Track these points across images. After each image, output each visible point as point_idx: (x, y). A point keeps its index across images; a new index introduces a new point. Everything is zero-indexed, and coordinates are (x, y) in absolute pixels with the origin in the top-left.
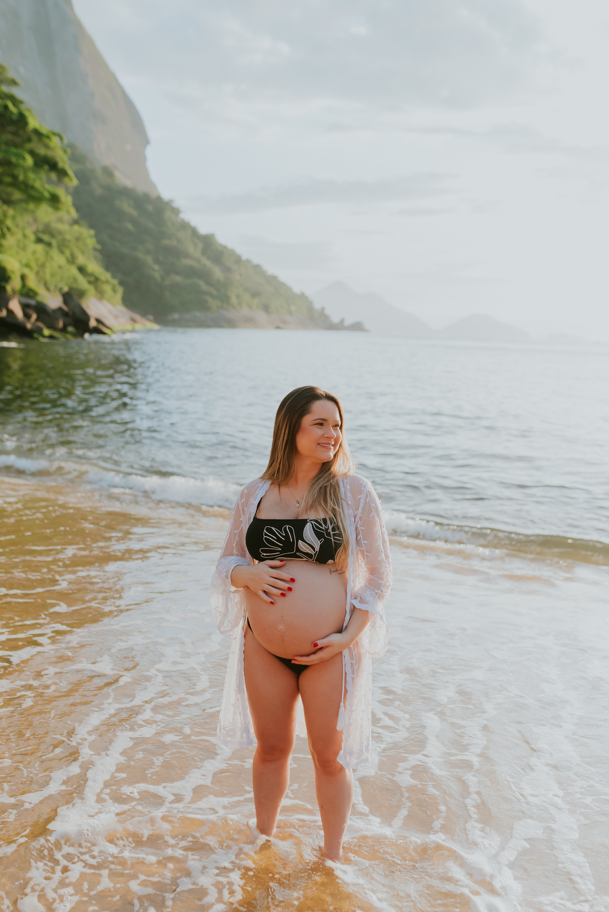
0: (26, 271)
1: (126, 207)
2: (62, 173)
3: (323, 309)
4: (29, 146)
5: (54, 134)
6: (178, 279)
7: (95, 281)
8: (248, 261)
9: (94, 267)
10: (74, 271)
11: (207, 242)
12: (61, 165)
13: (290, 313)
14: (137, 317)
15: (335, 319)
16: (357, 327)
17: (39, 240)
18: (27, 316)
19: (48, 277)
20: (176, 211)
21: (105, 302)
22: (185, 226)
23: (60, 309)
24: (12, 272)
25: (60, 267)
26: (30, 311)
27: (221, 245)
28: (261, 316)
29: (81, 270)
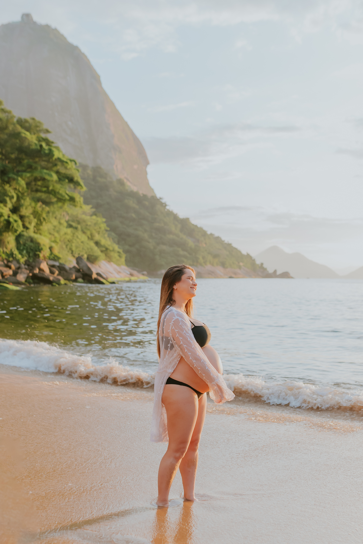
0: (53, 245)
1: (131, 203)
2: (77, 184)
3: (262, 264)
4: (55, 169)
5: (71, 161)
6: (164, 247)
7: (106, 251)
8: (211, 234)
9: (106, 241)
10: (92, 244)
11: (184, 224)
12: (76, 179)
13: (240, 267)
14: (135, 272)
15: (271, 271)
16: (285, 275)
17: (70, 226)
18: (52, 272)
19: (74, 249)
20: (164, 205)
21: (112, 263)
22: (170, 214)
23: (74, 267)
24: (44, 245)
25: (82, 242)
26: (54, 269)
27: (193, 225)
28: (219, 270)
29: (97, 243)
